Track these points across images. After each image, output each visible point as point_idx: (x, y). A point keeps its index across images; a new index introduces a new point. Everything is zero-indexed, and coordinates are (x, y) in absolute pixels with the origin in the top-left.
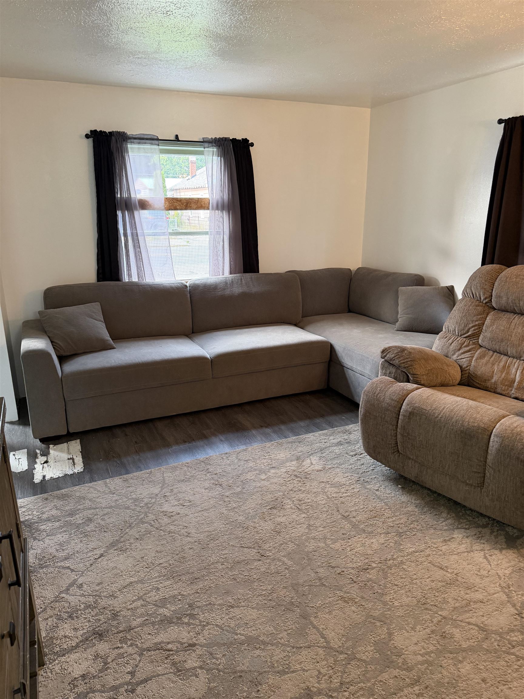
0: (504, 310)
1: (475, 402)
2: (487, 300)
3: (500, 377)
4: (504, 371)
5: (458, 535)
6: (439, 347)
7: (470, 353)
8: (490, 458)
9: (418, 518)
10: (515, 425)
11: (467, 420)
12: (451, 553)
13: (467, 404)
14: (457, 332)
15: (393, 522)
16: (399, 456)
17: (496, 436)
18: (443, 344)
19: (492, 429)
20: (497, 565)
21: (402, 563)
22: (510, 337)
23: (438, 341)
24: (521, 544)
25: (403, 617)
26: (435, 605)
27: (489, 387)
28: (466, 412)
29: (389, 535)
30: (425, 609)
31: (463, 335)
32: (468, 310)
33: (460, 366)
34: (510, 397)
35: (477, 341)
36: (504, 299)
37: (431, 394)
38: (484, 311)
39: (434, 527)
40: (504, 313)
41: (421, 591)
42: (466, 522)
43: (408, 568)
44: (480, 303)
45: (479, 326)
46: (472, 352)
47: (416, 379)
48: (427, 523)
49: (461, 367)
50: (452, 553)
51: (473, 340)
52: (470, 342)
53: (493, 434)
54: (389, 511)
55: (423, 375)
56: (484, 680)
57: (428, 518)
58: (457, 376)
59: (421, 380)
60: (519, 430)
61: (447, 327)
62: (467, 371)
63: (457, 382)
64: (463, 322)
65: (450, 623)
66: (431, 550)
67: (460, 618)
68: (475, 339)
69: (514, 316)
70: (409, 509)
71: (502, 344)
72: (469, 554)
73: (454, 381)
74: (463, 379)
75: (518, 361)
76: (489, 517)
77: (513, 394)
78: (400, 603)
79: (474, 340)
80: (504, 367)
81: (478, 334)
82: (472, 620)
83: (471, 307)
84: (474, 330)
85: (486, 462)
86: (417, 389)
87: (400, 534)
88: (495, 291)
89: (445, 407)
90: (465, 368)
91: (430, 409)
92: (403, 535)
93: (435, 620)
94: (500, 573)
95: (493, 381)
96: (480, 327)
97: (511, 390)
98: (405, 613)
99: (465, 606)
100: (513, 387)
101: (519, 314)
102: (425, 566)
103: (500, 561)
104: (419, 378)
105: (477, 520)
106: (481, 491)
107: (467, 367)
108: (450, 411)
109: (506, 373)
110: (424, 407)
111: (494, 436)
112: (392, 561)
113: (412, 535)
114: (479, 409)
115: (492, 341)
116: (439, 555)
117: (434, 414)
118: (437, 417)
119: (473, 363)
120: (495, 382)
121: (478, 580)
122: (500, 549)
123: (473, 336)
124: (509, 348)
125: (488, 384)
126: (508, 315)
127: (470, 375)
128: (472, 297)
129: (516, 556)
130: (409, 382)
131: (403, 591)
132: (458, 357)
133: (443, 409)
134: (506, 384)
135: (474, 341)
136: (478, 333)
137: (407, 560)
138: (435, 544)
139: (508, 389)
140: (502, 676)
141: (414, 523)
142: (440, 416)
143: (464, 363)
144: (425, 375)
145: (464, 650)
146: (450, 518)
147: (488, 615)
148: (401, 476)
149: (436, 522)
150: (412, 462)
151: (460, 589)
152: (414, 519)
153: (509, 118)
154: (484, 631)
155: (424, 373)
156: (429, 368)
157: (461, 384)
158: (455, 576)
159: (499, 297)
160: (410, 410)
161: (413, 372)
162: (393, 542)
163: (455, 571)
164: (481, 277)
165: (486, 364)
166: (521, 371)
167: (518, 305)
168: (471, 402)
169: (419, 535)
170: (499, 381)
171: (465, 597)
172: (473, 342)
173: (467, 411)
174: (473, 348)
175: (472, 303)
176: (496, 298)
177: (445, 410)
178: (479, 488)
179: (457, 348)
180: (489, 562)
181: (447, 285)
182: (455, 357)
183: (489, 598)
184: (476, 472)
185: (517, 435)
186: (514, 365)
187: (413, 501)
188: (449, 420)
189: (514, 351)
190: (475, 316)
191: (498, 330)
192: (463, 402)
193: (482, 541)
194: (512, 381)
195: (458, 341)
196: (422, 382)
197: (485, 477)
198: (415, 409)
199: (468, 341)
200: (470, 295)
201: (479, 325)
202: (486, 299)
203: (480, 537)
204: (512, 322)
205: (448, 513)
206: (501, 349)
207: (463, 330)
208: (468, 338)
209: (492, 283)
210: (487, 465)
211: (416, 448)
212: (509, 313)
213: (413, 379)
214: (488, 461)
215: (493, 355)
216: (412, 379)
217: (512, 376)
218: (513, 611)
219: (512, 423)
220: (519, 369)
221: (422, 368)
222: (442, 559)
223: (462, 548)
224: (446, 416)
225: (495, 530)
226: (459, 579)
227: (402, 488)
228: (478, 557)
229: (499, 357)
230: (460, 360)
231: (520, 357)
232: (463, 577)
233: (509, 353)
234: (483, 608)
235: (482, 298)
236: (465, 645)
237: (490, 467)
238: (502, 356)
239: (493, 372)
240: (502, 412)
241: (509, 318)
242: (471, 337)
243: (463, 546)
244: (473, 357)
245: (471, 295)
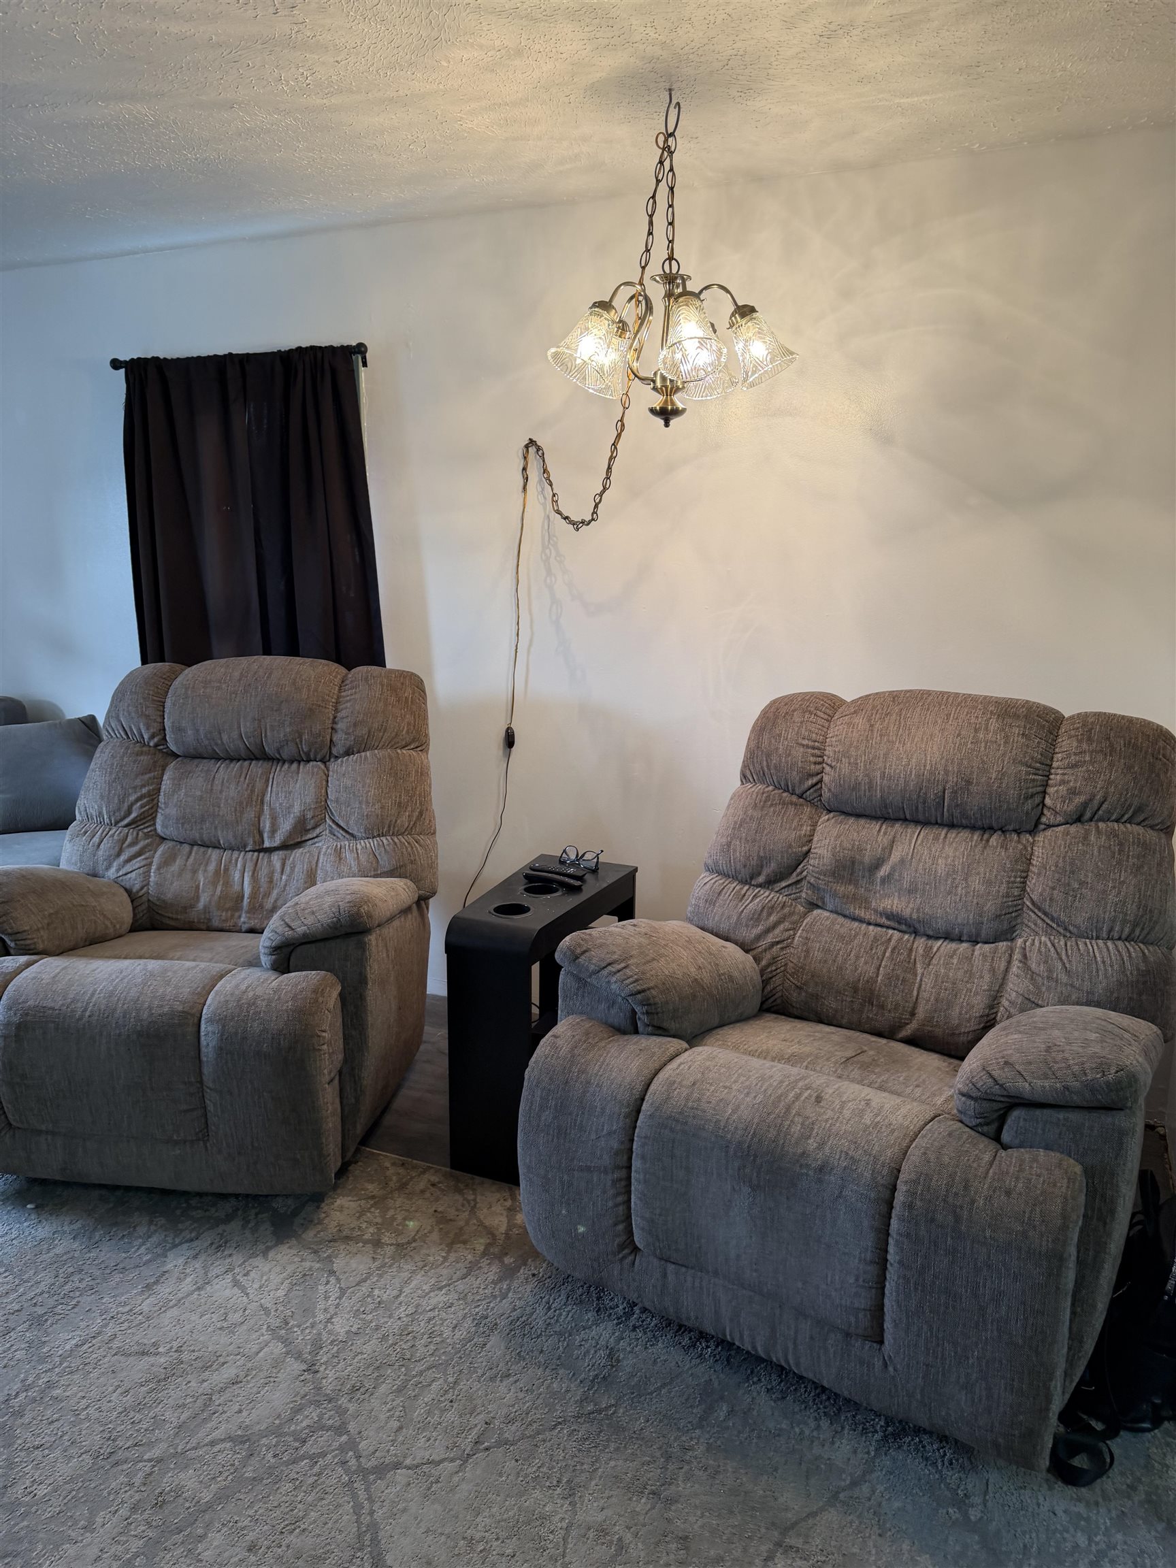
0: (194, 756)
1: (160, 962)
2: (156, 740)
3: (213, 895)
4: (219, 881)
5: (175, 1261)
6: (74, 858)
7: (143, 857)
8: (206, 1070)
9: (80, 1263)
10: (243, 987)
11: (146, 1005)
12: (163, 1309)
13: (144, 969)
14: (105, 817)
15: (20, 1299)
16: (14, 1135)
17: (210, 1021)
18: (81, 849)
19: (200, 1008)
20: (260, 1287)
21: (50, 1385)
22: (217, 809)
23: (68, 844)
24: (302, 1224)
25: (62, 1514)
26: (135, 1445)
27: (196, 920)
28: (143, 988)
29: (12, 1334)
30: (112, 1467)
31: (122, 820)
32: (121, 766)
33: (126, 890)
34: (240, 931)
35: (152, 828)
36: (190, 732)
37: (63, 969)
38: (155, 762)
39: (121, 1266)
40: (196, 761)
41: (102, 1429)
42: (191, 1224)
43: (64, 1391)
44: (143, 746)
45: (149, 796)
46: (147, 854)
47: (22, 942)
48: (103, 1266)
49: (128, 891)
50: (165, 1307)
51: (144, 828)
52: (138, 834)
53: (203, 1018)
54: (6, 1277)
55: (38, 930)
56: (251, 1548)
57: (107, 1253)
58: (125, 913)
59: (35, 943)
60: (251, 994)
61: (82, 809)
62: (144, 899)
63: (127, 926)
64: (115, 794)
65: (172, 1466)
66: (117, 1323)
67: (194, 1442)
68: (146, 825)
69: (217, 766)
70: (59, 1250)
71: (204, 827)
72: (202, 1292)
73: (118, 926)
74: (138, 917)
75: (243, 853)
76: (237, 1196)
77: (244, 923)
78: (50, 1484)
79: (147, 827)
80: (217, 872)
81: (152, 814)
82: (216, 1434)
83: (125, 759)
84: (142, 806)
85: (201, 1082)
86: (28, 965)
87: (38, 1321)
88: (169, 718)
89: (95, 991)
90: (138, 892)
91: (63, 1005)
92: (47, 1320)
93: (138, 1480)
94: (268, 1302)
95: (201, 905)
96: (153, 798)
97: (240, 917)
98: (65, 1501)
99: (202, 1411)
100: (242, 910)
101: (226, 760)
102: (105, 1366)
103: (265, 1278)
104: (30, 939)
105: (213, 1210)
106: (206, 1147)
107: (142, 888)
108: (107, 995)
109: (223, 884)
110: (49, 1004)
111: (206, 1023)
112: (25, 1394)
113: (70, 1308)
114: (169, 974)
115: (183, 824)
116: (137, 1326)
117: (74, 1011)
118: (80, 1019)
119: (152, 879)
120: (205, 907)
121: (224, 1339)
122: (262, 1252)
123: (140, 820)
124: (219, 833)
125: (193, 915)
126: (205, 765)
127: (151, 905)
128: (125, 737)
129: (295, 1252)
130: (8, 954)
131: (57, 1453)
132: (118, 870)
133: (92, 995)
134: (227, 906)
135: (146, 831)
136: (150, 812)
137: (60, 1375)
138: (125, 1304)
139: (232, 916)
140: (287, 1517)
141: (71, 1278)
142: (88, 1014)
143: (134, 880)
144: (43, 928)
145: (209, 1507)
146: (156, 1231)
147: (250, 1403)
148: (33, 1181)
149: (123, 1255)
150: (46, 1139)
151: (189, 1378)
152: (71, 1270)
153: (132, 359)
154: (245, 1442)
155: (40, 926)
156: (51, 911)
157: (136, 928)
158: (175, 1355)
159: (179, 730)
160: (16, 1019)
161: (12, 928)
162: (23, 1346)
163: (175, 1344)
164: (135, 693)
165: (180, 875)
166: (250, 874)
167: (219, 742)
168: (153, 965)
169: (87, 1300)
170: (213, 903)
171: (200, 1391)
172: (145, 833)
173: (145, 985)
174: (148, 845)
175: (127, 748)
176: (173, 732)
177: (96, 996)
178: (201, 1143)
179: (112, 852)
180: (244, 1290)
181: (81, 716)
182: (112, 873)
183: (249, 1365)
184: (186, 1111)
185: (249, 1005)
186: (236, 865)
187: (66, 1228)
188: (107, 1017)
189: (230, 837)
190: (137, 776)
191: (189, 799)
192: (134, 969)
193: (226, 1253)
194: (238, 897)
195: (113, 836)
196: (41, 947)
197: (206, 1115)
198: (27, 1014)
199: (135, 833)
200: (119, 733)
201: (149, 794)
202: (152, 737)
203: (219, 1247)
204: (214, 777)
205: (151, 1222)
206: (205, 837)
207: (119, 809)
208: (133, 826)
209: (159, 701)
210: (205, 1088)
211: (49, 1104)
212: (205, 761)
213: (16, 944)
214: (204, 1077)
215: (190, 853)
216: (12, 945)
217: (237, 887)
218: (298, 1367)
219: (237, 986)
220: (246, 870)
221: (34, 913)
222: (145, 1330)
223: (187, 1285)
224: (100, 1010)
225: (252, 1217)
226: (185, 1356)
227: (37, 1207)
228: (222, 1289)
229: (204, 853)
230: (124, 877)
231: (245, 846)
232: (192, 1348)
233: (222, 842)
234: (239, 1395)
235: (146, 737)
236: (206, 1496)
237: (211, 1090)
238: (210, 850)
239: (198, 887)
240: (219, 967)
241: (208, 770)
242: (139, 823)
243: (189, 1279)
244: (150, 864)
245: (122, 733)
